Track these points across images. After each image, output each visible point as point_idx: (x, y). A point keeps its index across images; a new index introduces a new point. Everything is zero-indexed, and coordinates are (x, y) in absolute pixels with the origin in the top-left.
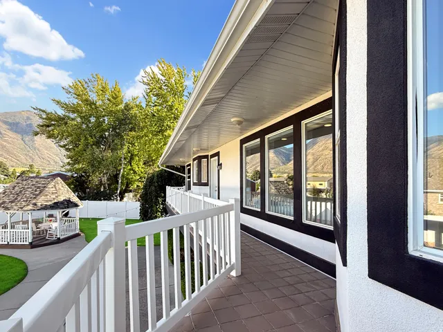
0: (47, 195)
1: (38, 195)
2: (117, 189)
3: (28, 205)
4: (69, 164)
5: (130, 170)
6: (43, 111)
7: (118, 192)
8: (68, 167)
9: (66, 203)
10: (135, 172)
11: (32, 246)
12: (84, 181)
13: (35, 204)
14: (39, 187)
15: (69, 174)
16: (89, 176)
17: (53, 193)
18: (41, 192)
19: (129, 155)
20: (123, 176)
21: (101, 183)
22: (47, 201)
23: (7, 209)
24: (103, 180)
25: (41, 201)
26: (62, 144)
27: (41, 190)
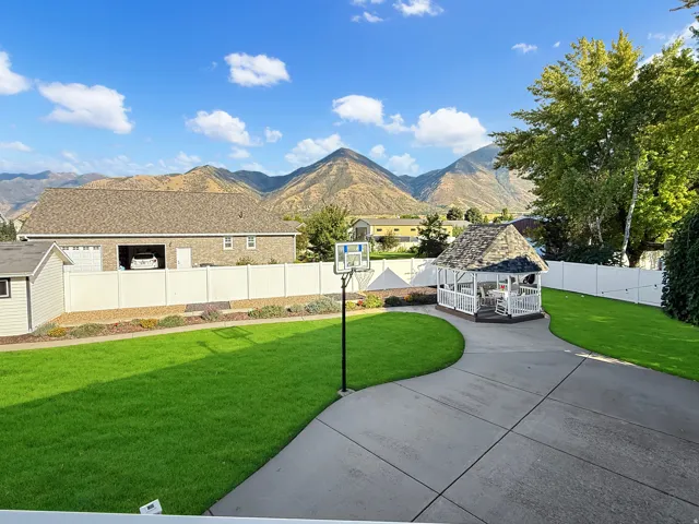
0: (495, 251)
1: (483, 250)
2: (622, 244)
3: (472, 263)
4: (536, 203)
5: (654, 203)
6: (503, 134)
7: (625, 248)
8: (535, 208)
9: (519, 264)
10: (667, 209)
11: (478, 318)
12: (559, 229)
13: (480, 262)
14: (486, 240)
15: (538, 218)
16: (569, 220)
17: (502, 248)
18: (488, 245)
19: (653, 173)
20: (636, 217)
21: (588, 233)
22: (495, 259)
23: (453, 266)
24: (591, 226)
25: (488, 258)
26: (527, 175)
27: (487, 244)
